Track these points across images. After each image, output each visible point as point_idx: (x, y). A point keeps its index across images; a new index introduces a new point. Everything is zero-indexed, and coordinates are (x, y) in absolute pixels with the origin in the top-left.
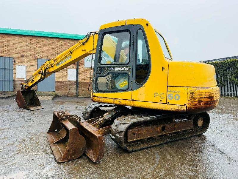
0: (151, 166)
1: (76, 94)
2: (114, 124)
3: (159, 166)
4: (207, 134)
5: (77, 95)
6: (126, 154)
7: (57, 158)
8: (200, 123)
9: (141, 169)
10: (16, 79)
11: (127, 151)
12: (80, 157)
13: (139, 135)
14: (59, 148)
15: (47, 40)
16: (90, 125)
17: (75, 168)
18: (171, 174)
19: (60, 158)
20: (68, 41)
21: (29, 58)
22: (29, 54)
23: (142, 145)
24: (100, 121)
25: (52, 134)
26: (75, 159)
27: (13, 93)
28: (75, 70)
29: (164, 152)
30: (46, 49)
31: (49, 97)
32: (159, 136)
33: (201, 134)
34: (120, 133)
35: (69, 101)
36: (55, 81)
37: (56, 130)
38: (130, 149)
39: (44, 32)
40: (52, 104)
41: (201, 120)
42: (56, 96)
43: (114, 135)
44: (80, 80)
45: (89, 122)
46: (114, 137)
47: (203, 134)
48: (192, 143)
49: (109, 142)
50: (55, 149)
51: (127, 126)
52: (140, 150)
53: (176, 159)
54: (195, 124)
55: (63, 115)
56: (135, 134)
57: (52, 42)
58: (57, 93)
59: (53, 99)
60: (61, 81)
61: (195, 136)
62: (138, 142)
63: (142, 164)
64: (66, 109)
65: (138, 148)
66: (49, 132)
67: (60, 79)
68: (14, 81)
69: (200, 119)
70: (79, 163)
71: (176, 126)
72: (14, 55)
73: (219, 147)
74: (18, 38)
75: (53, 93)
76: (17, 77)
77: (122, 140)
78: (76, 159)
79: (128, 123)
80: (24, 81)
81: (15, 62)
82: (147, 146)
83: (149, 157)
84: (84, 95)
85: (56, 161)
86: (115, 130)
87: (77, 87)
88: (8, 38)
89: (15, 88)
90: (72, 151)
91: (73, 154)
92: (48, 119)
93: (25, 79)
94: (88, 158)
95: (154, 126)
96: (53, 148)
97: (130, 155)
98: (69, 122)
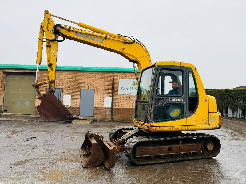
0: (150, 175)
1: (111, 118)
2: (127, 143)
4: (218, 158)
5: (112, 120)
6: (134, 167)
7: (83, 164)
8: (210, 147)
9: (141, 176)
11: (135, 165)
12: (100, 166)
13: (146, 153)
14: (87, 159)
15: (89, 73)
16: (111, 143)
17: (94, 172)
18: (163, 181)
19: (85, 165)
20: (106, 74)
21: (74, 88)
22: (74, 85)
23: (150, 161)
24: (120, 141)
25: (84, 150)
26: (96, 167)
28: (111, 98)
29: (167, 168)
30: (88, 81)
31: (88, 121)
32: (165, 155)
33: (211, 158)
34: (129, 149)
35: (104, 125)
36: (94, 108)
37: (87, 147)
38: (137, 163)
39: (86, 67)
40: (89, 127)
41: (211, 145)
42: (94, 121)
43: (126, 152)
44: (114, 107)
45: (111, 141)
46: (126, 153)
47: (214, 158)
48: (196, 164)
49: (123, 156)
51: (134, 144)
52: (147, 165)
53: (173, 173)
54: (205, 148)
55: (91, 134)
56: (142, 151)
57: (92, 75)
58: (95, 118)
59: (91, 122)
60: (99, 108)
61: (204, 159)
63: (144, 174)
64: (99, 131)
65: (145, 163)
66: (81, 148)
67: (98, 106)
69: (209, 144)
70: (98, 169)
72: (63, 87)
74: (66, 73)
75: (92, 118)
76: (64, 104)
77: (131, 154)
78: (97, 166)
79: (136, 142)
81: (63, 92)
82: (153, 162)
83: (152, 170)
84: (117, 120)
85: (83, 166)
86: (127, 147)
87: (112, 113)
88: (59, 73)
91: (95, 162)
93: (70, 106)
94: (104, 166)
95: (160, 147)
96: (83, 158)
97: (137, 168)
98: (94, 139)
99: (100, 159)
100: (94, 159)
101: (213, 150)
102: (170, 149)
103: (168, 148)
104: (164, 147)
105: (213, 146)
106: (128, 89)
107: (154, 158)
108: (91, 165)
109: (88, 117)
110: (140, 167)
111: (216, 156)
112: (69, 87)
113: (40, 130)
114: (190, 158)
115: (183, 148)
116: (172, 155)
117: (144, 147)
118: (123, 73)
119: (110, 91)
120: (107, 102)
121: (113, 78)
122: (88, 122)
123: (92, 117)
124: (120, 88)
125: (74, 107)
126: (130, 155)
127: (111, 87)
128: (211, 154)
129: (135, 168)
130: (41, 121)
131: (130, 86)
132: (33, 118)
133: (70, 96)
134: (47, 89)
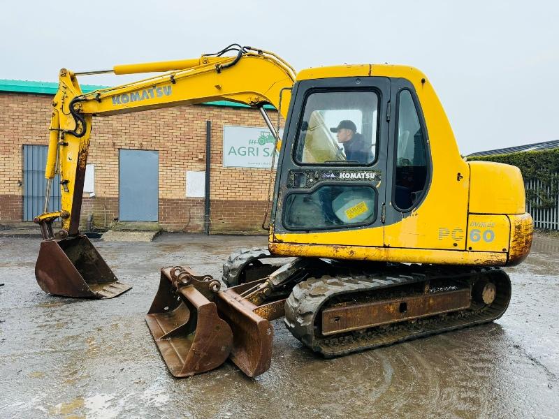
0: (374, 389)
1: (205, 226)
2: (291, 296)
3: (392, 389)
4: (505, 320)
5: (207, 231)
6: (319, 363)
7: (171, 367)
8: (489, 296)
9: (353, 394)
11: (320, 356)
12: (221, 367)
13: (347, 322)
14: (175, 347)
16: (239, 297)
17: (211, 390)
18: (419, 405)
19: (178, 369)
20: (188, 110)
21: (101, 147)
22: (102, 139)
23: (354, 342)
24: (262, 289)
25: (159, 317)
26: (210, 371)
28: (203, 174)
29: (405, 359)
30: (138, 127)
31: (146, 234)
32: (393, 325)
33: (491, 322)
34: (305, 315)
35: (190, 244)
36: (159, 199)
37: (166, 308)
38: (326, 351)
40: (152, 249)
41: (489, 290)
42: (160, 233)
43: (291, 321)
44: (212, 197)
45: (238, 291)
46: (293, 326)
47: (495, 321)
48: (467, 341)
49: (281, 334)
50: (166, 350)
51: (321, 300)
52: (351, 353)
53: (429, 375)
54: (477, 298)
55: (183, 275)
56: (338, 319)
58: (163, 225)
59: (154, 238)
60: (174, 200)
61: (477, 325)
62: (346, 338)
63: (356, 383)
64: (183, 261)
65: (346, 350)
66: (150, 312)
67: (170, 195)
69: (487, 288)
70: (219, 380)
71: (431, 301)
73: (529, 351)
75: (155, 226)
77: (311, 330)
78: (213, 370)
79: (324, 295)
80: (90, 198)
82: (364, 345)
83: (370, 369)
84: (222, 230)
85: (170, 373)
86: (295, 309)
87: (207, 211)
90: (203, 354)
91: (207, 359)
92: (145, 284)
93: (92, 195)
94: (237, 368)
95: (380, 303)
96: (162, 346)
97: (327, 365)
98: (196, 290)
99: (223, 349)
100: (204, 351)
101: (493, 302)
102: (403, 307)
103: (399, 304)
104: (390, 304)
105: (493, 292)
106: (247, 153)
108: (197, 368)
109: (142, 224)
110: (334, 360)
113: (13, 261)
116: (408, 321)
117: (341, 306)
118: (235, 111)
119: (201, 157)
120: (194, 185)
121: (209, 123)
122: (147, 237)
123: (155, 224)
124: (226, 149)
125: (103, 198)
126: (308, 333)
127: (203, 146)
128: (487, 311)
129: (321, 367)
130: (11, 236)
131: (251, 146)
133: (91, 169)
134: (23, 148)
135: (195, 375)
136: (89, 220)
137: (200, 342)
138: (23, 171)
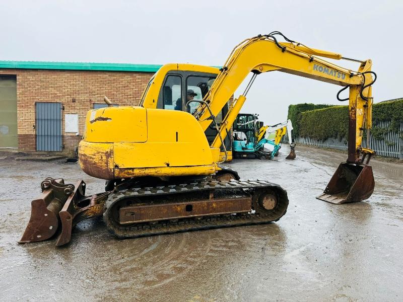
0: (126, 257)
8: (269, 203)
9: (109, 260)
10: (65, 135)
15: (107, 76)
20: (138, 76)
21: (82, 103)
22: (83, 97)
23: (147, 230)
27: (61, 154)
29: (172, 242)
30: (106, 88)
38: (119, 234)
39: (106, 64)
41: (270, 200)
47: (274, 222)
48: (233, 234)
56: (133, 214)
57: (114, 78)
65: (136, 235)
68: (63, 136)
69: (267, 199)
72: (63, 100)
74: (67, 75)
76: (66, 130)
80: (76, 136)
81: (63, 109)
82: (153, 232)
88: (54, 76)
89: (64, 148)
90: (36, 230)
93: (77, 134)
95: (169, 204)
99: (51, 228)
100: (37, 228)
101: (274, 208)
102: (189, 208)
103: (185, 206)
104: (178, 206)
105: (274, 202)
107: (156, 224)
108: (32, 238)
111: (278, 220)
112: (74, 101)
114: (229, 223)
115: (214, 205)
116: (194, 217)
117: (137, 206)
128: (271, 216)
130: (24, 160)
132: (16, 154)
133: (76, 117)
134: (36, 104)
135: (31, 242)
136: (75, 150)
137: (33, 222)
138: (36, 119)
